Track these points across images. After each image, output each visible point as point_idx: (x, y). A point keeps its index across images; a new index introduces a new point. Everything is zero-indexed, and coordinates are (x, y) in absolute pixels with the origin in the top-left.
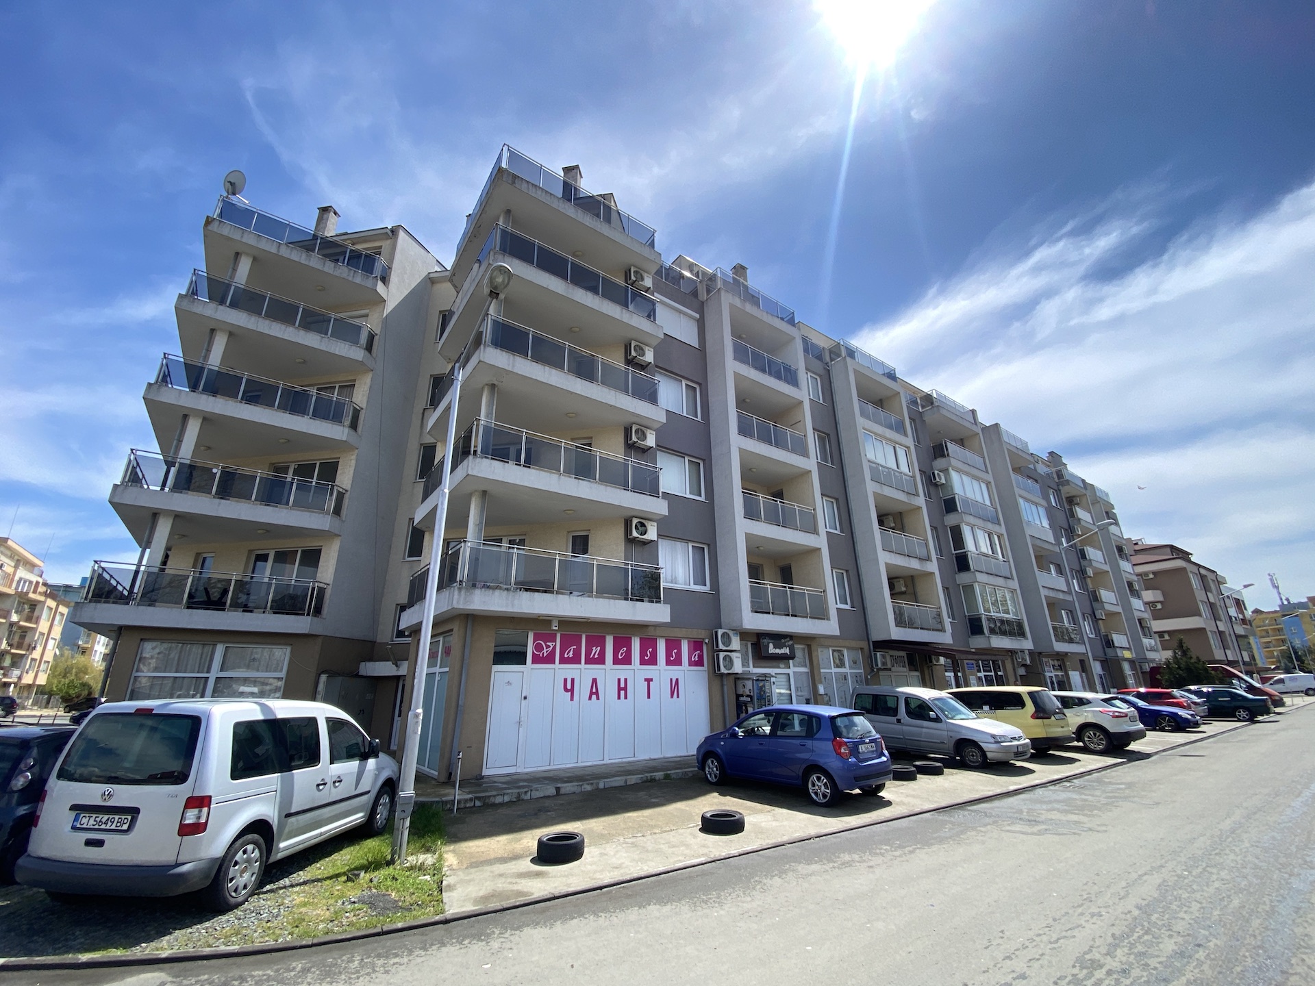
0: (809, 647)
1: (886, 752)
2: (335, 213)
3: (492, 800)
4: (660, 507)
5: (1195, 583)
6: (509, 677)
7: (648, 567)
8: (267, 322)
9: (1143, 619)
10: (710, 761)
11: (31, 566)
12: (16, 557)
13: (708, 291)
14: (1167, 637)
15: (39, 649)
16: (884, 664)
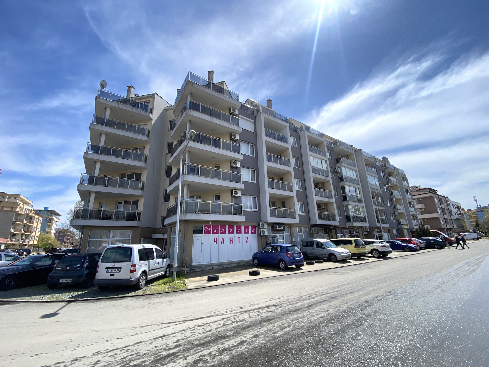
0: (290, 227)
1: (302, 256)
2: (133, 88)
3: (195, 270)
4: (241, 186)
5: (436, 201)
6: (198, 238)
7: (238, 204)
8: (117, 130)
9: (414, 215)
10: (255, 260)
11: (28, 204)
12: (23, 201)
13: (257, 113)
14: (425, 220)
15: (34, 232)
16: (315, 232)
